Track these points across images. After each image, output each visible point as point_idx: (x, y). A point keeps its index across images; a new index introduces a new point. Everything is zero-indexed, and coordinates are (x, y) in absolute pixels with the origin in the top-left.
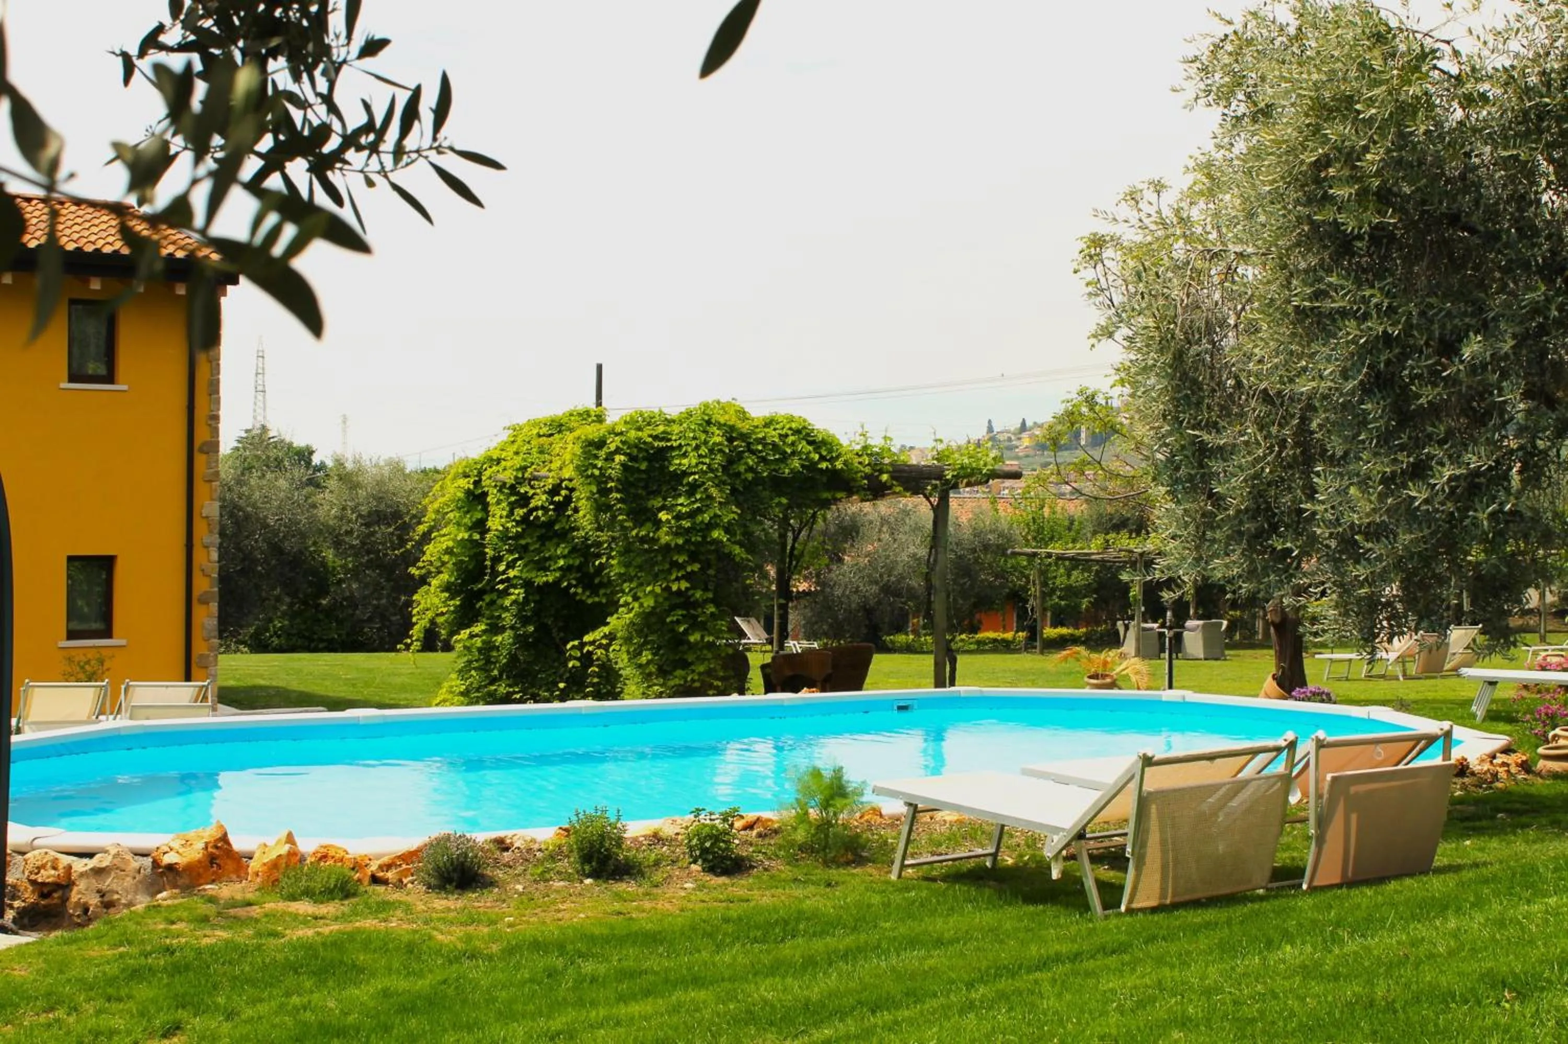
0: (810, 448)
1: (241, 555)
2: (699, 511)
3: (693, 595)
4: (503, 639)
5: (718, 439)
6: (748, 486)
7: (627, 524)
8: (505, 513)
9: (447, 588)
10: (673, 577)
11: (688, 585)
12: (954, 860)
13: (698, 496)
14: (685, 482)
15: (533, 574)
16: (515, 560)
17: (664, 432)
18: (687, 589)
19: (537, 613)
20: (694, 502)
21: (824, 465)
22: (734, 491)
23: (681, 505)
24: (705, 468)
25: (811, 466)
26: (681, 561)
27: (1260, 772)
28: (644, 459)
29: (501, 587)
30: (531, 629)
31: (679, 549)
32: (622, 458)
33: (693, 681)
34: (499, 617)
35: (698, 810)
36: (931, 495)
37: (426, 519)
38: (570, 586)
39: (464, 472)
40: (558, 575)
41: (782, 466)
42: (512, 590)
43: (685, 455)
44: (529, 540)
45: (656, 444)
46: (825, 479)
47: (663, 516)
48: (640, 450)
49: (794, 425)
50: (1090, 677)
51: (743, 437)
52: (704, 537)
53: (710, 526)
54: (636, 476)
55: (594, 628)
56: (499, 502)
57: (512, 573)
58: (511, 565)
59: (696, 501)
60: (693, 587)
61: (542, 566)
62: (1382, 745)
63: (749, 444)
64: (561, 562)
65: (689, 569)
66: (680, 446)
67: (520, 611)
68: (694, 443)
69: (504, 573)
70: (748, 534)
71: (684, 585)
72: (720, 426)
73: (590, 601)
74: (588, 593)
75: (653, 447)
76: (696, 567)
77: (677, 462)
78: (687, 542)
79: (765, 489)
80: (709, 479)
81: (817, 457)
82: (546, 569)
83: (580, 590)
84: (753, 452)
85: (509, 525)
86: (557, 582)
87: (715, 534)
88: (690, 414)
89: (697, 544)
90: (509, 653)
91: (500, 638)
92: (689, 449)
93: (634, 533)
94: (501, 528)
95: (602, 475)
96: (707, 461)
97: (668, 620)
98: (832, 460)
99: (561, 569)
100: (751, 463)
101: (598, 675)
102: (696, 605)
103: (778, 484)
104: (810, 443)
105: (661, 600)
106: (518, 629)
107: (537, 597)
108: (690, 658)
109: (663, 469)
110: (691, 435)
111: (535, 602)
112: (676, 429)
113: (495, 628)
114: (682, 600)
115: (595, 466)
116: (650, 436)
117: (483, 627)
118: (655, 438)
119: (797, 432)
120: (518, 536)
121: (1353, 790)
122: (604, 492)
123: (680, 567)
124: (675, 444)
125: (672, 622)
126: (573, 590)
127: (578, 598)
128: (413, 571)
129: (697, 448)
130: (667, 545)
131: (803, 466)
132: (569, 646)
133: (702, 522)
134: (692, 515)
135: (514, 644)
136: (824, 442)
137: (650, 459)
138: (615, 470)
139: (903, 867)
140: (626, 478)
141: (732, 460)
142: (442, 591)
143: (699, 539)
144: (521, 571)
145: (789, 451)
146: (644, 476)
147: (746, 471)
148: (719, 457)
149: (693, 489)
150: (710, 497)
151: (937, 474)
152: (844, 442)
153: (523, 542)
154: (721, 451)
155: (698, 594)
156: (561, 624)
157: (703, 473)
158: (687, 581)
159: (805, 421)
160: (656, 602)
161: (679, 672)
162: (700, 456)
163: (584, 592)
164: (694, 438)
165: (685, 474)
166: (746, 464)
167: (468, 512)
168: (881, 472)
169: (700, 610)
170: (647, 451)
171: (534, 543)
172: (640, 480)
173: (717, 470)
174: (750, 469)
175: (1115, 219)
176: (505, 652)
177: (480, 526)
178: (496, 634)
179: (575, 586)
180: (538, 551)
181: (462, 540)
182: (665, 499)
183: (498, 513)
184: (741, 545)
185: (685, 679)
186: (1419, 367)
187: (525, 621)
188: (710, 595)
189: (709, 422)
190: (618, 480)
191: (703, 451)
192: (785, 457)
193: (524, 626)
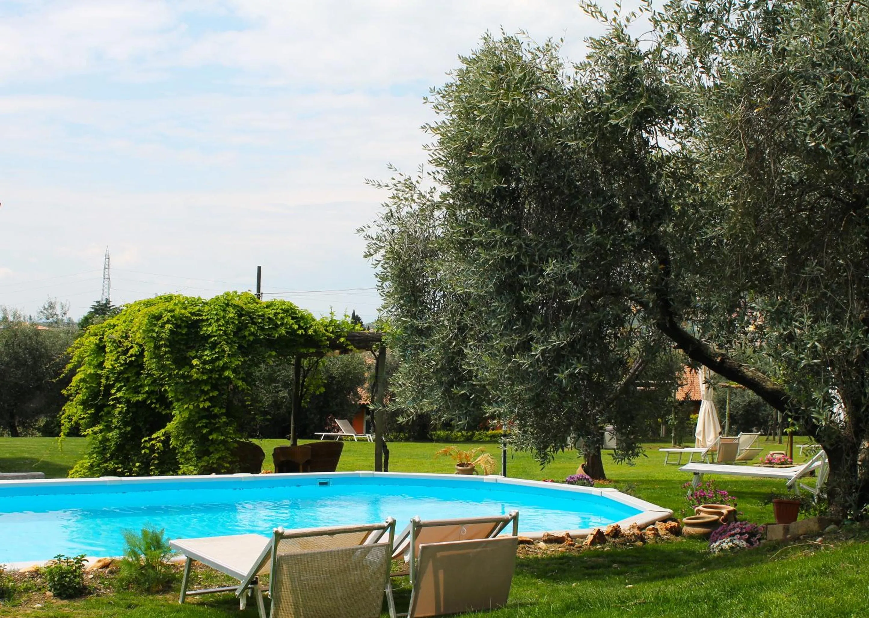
0: (293, 321)
1: (36, 377)
2: (217, 359)
3: (213, 411)
4: (112, 435)
5: (231, 315)
6: (251, 344)
7: (171, 367)
8: (114, 358)
9: (83, 403)
10: (202, 399)
11: (210, 404)
12: (229, 590)
13: (217, 350)
14: (209, 341)
15: (131, 396)
16: (121, 387)
17: (199, 310)
18: (208, 407)
19: (133, 419)
20: (214, 354)
21: (300, 332)
22: (240, 347)
23: (207, 355)
24: (221, 332)
25: (292, 332)
26: (206, 389)
27: (376, 542)
28: (185, 327)
29: (111, 403)
30: (129, 429)
31: (205, 382)
32: (170, 326)
33: (213, 463)
34: (111, 421)
35: (59, 556)
36: (375, 351)
37: (73, 361)
38: (152, 403)
39: (95, 332)
40: (145, 396)
41: (274, 332)
42: (118, 405)
43: (210, 325)
44: (130, 375)
45: (193, 318)
46: (302, 340)
47: (195, 362)
48: (183, 321)
49: (283, 307)
50: (458, 465)
51: (248, 314)
52: (220, 375)
53: (225, 367)
54: (180, 337)
55: (159, 429)
56: (111, 352)
57: (119, 395)
58: (119, 390)
59: (216, 353)
60: (214, 406)
61: (136, 391)
62: (465, 525)
63: (252, 319)
64: (147, 389)
65: (211, 395)
66: (207, 319)
67: (124, 417)
68: (216, 318)
69: (114, 394)
70: (249, 375)
71: (207, 404)
72: (235, 307)
73: (164, 413)
74: (163, 408)
75: (191, 320)
76: (216, 393)
77: (205, 329)
78: (210, 378)
79: (261, 346)
80: (224, 340)
81: (296, 327)
82: (139, 393)
83: (158, 406)
84: (255, 323)
85: (116, 365)
86: (145, 401)
87: (226, 373)
88: (217, 299)
89: (216, 379)
90: (116, 444)
91: (111, 434)
92: (213, 321)
93: (175, 372)
94: (111, 367)
95: (158, 336)
96: (223, 328)
97: (197, 426)
98: (306, 330)
99: (147, 392)
100: (252, 330)
101: (157, 458)
102: (216, 416)
103: (271, 344)
104: (293, 318)
105: (193, 413)
106: (122, 429)
107: (134, 410)
108: (211, 449)
109: (197, 333)
110: (215, 312)
111: (133, 413)
112: (206, 308)
113: (108, 428)
114: (207, 413)
115: (154, 331)
116: (190, 313)
117: (101, 427)
118: (193, 314)
119: (285, 311)
120: (120, 373)
121: (439, 555)
122: (157, 347)
123: (206, 393)
124: (204, 318)
125: (199, 427)
126: (153, 406)
127: (157, 410)
128: (64, 392)
129: (218, 320)
130: (197, 380)
131: (287, 332)
132: (143, 440)
133: (218, 366)
134: (213, 361)
135: (119, 438)
136: (302, 318)
137: (188, 327)
138: (166, 334)
139: (185, 596)
140: (173, 338)
141: (240, 328)
142: (80, 405)
143: (217, 376)
144: (124, 394)
145: (279, 323)
146: (185, 337)
147: (250, 335)
148: (231, 326)
149: (214, 345)
150: (224, 351)
151: (377, 338)
152: (318, 318)
153: (126, 376)
154: (233, 323)
155: (216, 410)
156: (148, 426)
157: (221, 336)
158: (210, 402)
159: (291, 304)
160: (190, 414)
161: (206, 458)
162: (219, 326)
163: (160, 406)
164: (217, 314)
165: (210, 336)
166: (250, 330)
167: (96, 357)
168: (340, 336)
169: (217, 420)
170: (187, 322)
171: (132, 376)
172: (183, 340)
173: (230, 334)
174: (252, 334)
175: (380, 185)
176: (113, 443)
177: (101, 365)
178: (110, 432)
179: (155, 403)
180: (135, 381)
181: (90, 373)
182: (197, 352)
183: (110, 358)
184: (243, 379)
185: (208, 461)
186: (527, 279)
187: (126, 424)
188: (224, 411)
189: (227, 305)
190: (168, 340)
191: (222, 322)
192: (276, 326)
193: (125, 427)
